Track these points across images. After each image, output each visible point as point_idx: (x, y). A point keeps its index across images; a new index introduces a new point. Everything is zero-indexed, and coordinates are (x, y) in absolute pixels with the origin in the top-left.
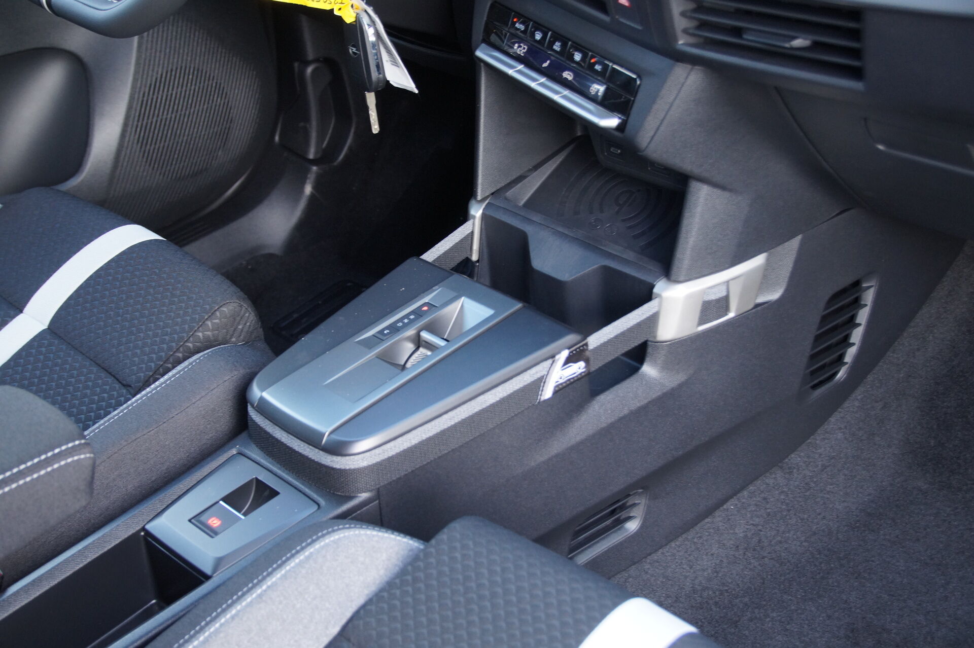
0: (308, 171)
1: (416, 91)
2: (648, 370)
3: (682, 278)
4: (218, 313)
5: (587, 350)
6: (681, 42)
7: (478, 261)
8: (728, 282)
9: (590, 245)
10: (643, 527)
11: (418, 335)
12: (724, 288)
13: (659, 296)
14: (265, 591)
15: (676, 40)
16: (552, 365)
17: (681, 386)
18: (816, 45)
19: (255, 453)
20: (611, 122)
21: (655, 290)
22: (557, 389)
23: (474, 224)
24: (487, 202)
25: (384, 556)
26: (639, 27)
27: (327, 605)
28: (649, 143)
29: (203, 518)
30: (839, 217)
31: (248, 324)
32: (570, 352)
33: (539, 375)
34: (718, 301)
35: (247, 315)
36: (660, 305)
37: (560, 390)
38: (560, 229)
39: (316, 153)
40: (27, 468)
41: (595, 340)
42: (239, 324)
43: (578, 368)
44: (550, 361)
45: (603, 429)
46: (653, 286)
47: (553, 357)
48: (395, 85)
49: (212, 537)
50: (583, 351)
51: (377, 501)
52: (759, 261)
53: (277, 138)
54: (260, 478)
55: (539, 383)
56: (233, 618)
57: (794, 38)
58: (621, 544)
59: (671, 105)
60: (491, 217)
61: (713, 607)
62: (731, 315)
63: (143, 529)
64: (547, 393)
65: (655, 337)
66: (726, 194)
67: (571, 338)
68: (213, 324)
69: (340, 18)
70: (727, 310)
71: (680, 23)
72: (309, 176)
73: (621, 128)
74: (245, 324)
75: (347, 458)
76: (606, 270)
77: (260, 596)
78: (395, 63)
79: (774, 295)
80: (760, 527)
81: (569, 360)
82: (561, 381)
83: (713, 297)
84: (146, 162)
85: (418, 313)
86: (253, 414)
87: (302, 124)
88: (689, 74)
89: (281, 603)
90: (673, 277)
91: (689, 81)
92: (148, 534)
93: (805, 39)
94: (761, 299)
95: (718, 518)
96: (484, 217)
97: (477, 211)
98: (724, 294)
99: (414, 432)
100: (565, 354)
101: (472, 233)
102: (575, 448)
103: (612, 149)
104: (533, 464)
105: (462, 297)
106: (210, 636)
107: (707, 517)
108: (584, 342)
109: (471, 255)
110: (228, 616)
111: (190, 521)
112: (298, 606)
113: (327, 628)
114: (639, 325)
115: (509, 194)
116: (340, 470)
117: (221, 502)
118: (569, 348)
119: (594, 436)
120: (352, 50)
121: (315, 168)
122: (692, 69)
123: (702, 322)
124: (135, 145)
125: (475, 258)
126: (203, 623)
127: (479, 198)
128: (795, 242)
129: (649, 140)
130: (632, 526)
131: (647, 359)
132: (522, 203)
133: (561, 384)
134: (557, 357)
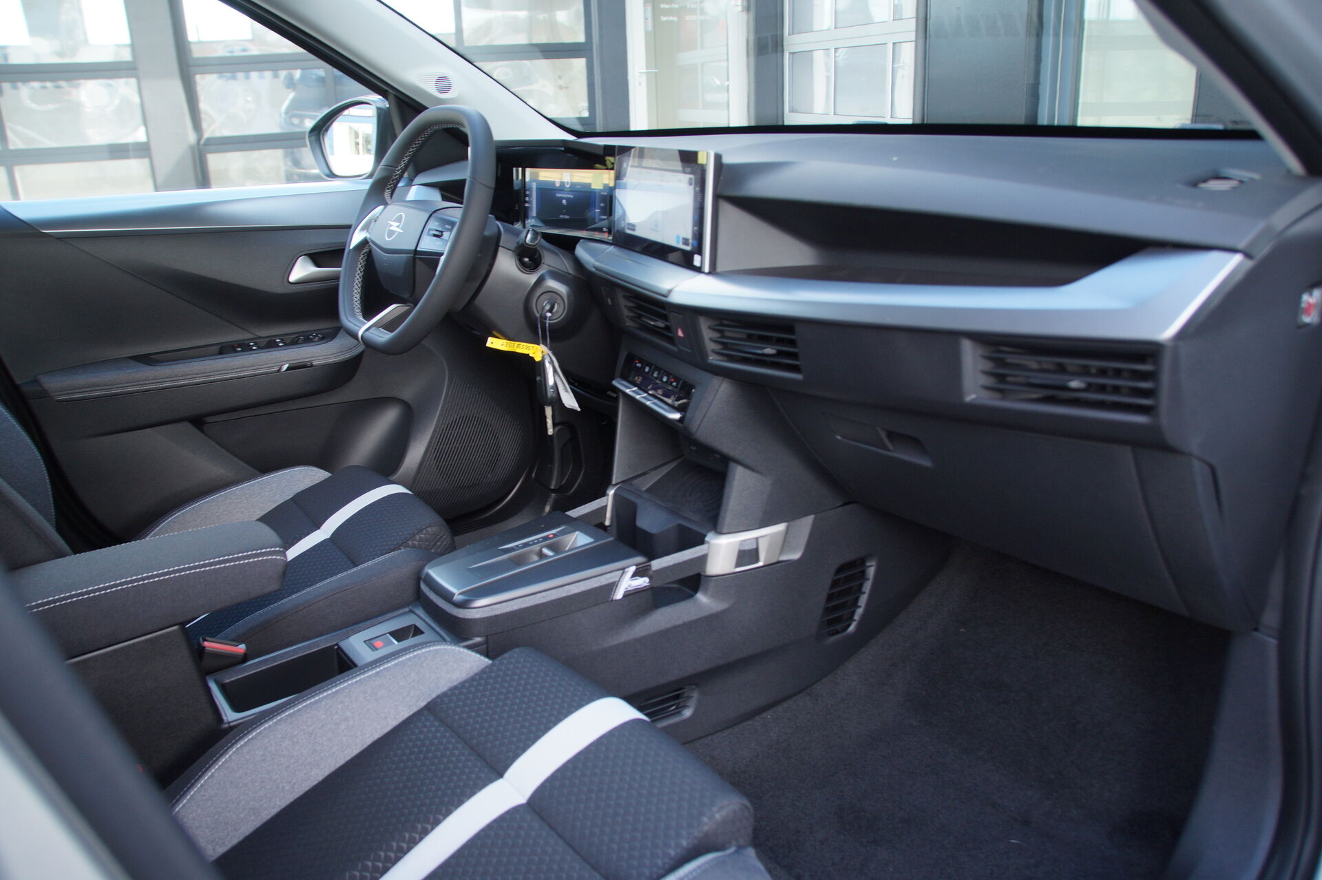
0: (548, 496)
1: (579, 410)
2: (701, 597)
3: (724, 531)
4: (424, 531)
5: (650, 569)
6: (711, 358)
7: (609, 526)
8: (757, 539)
9: (673, 512)
10: (693, 715)
11: (541, 551)
12: (755, 542)
13: (708, 542)
14: (382, 670)
15: (708, 357)
16: (622, 574)
17: (723, 612)
18: (780, 353)
19: (420, 611)
20: (677, 416)
21: (707, 539)
22: (626, 593)
23: (608, 500)
24: (618, 486)
25: (468, 666)
26: (689, 351)
27: (421, 687)
28: (697, 429)
29: (373, 642)
30: (843, 507)
31: (445, 543)
32: (637, 569)
33: (612, 580)
34: (750, 551)
35: (445, 537)
36: (709, 548)
37: (627, 595)
38: (659, 502)
39: (556, 485)
40: (243, 556)
41: (657, 564)
42: (438, 541)
43: (643, 582)
44: (621, 572)
45: (662, 631)
46: (705, 536)
47: (623, 569)
48: (568, 407)
49: (373, 651)
50: (647, 569)
51: (485, 646)
52: (780, 528)
53: (534, 475)
54: (417, 624)
55: (612, 587)
56: (356, 682)
57: (766, 348)
58: (677, 724)
59: (711, 404)
60: (620, 496)
61: (747, 786)
62: (761, 564)
63: (337, 644)
64: (619, 595)
65: (705, 572)
66: (754, 474)
67: (640, 559)
68: (420, 537)
69: (532, 358)
70: (757, 560)
71: (710, 346)
72: (549, 500)
73: (681, 420)
74: (443, 542)
75: (467, 610)
76: (680, 526)
77: (377, 673)
78: (567, 391)
79: (796, 556)
80: (790, 736)
81: (635, 575)
82: (630, 589)
83: (747, 548)
84: (440, 475)
85: (546, 538)
86: (423, 587)
87: (549, 466)
88: (721, 383)
89: (390, 679)
90: (718, 530)
91: (721, 389)
92: (339, 648)
93: (773, 349)
94: (784, 558)
95: (757, 722)
96: (615, 495)
97: (611, 492)
98: (754, 546)
99: (516, 601)
100: (633, 569)
101: (606, 506)
102: (640, 640)
103: (692, 447)
104: (606, 645)
105: (576, 531)
106: (339, 690)
107: (748, 719)
108: (648, 564)
109: (605, 521)
110: (354, 680)
111: (365, 641)
112: (401, 684)
113: (417, 701)
114: (692, 560)
115: (635, 482)
116: (462, 619)
117: (388, 635)
118: (637, 565)
119: (655, 634)
120: (538, 378)
121: (553, 495)
122: (723, 381)
123: (737, 565)
124: (432, 461)
125: (607, 523)
126: (338, 683)
127: (614, 482)
128: (810, 518)
129: (697, 427)
130: (687, 713)
131: (701, 589)
132: (644, 489)
133: (630, 591)
134: (626, 570)
